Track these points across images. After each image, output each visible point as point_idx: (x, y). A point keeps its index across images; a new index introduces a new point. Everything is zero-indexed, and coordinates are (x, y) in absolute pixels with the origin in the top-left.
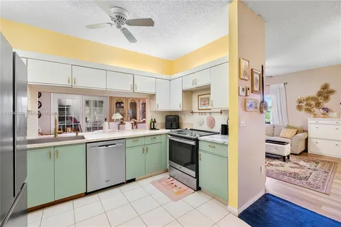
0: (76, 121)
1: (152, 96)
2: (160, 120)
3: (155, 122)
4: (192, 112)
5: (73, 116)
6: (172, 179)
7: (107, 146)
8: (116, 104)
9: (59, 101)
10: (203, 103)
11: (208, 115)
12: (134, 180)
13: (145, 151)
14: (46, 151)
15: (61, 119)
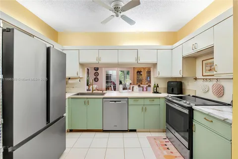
0: (114, 84)
1: (155, 65)
2: (163, 86)
3: (158, 86)
4: (196, 79)
5: (113, 80)
6: (167, 140)
7: (115, 101)
8: (137, 72)
9: (107, 72)
10: (208, 68)
11: (214, 82)
12: (134, 131)
13: (144, 110)
14: (84, 100)
15: (107, 82)
